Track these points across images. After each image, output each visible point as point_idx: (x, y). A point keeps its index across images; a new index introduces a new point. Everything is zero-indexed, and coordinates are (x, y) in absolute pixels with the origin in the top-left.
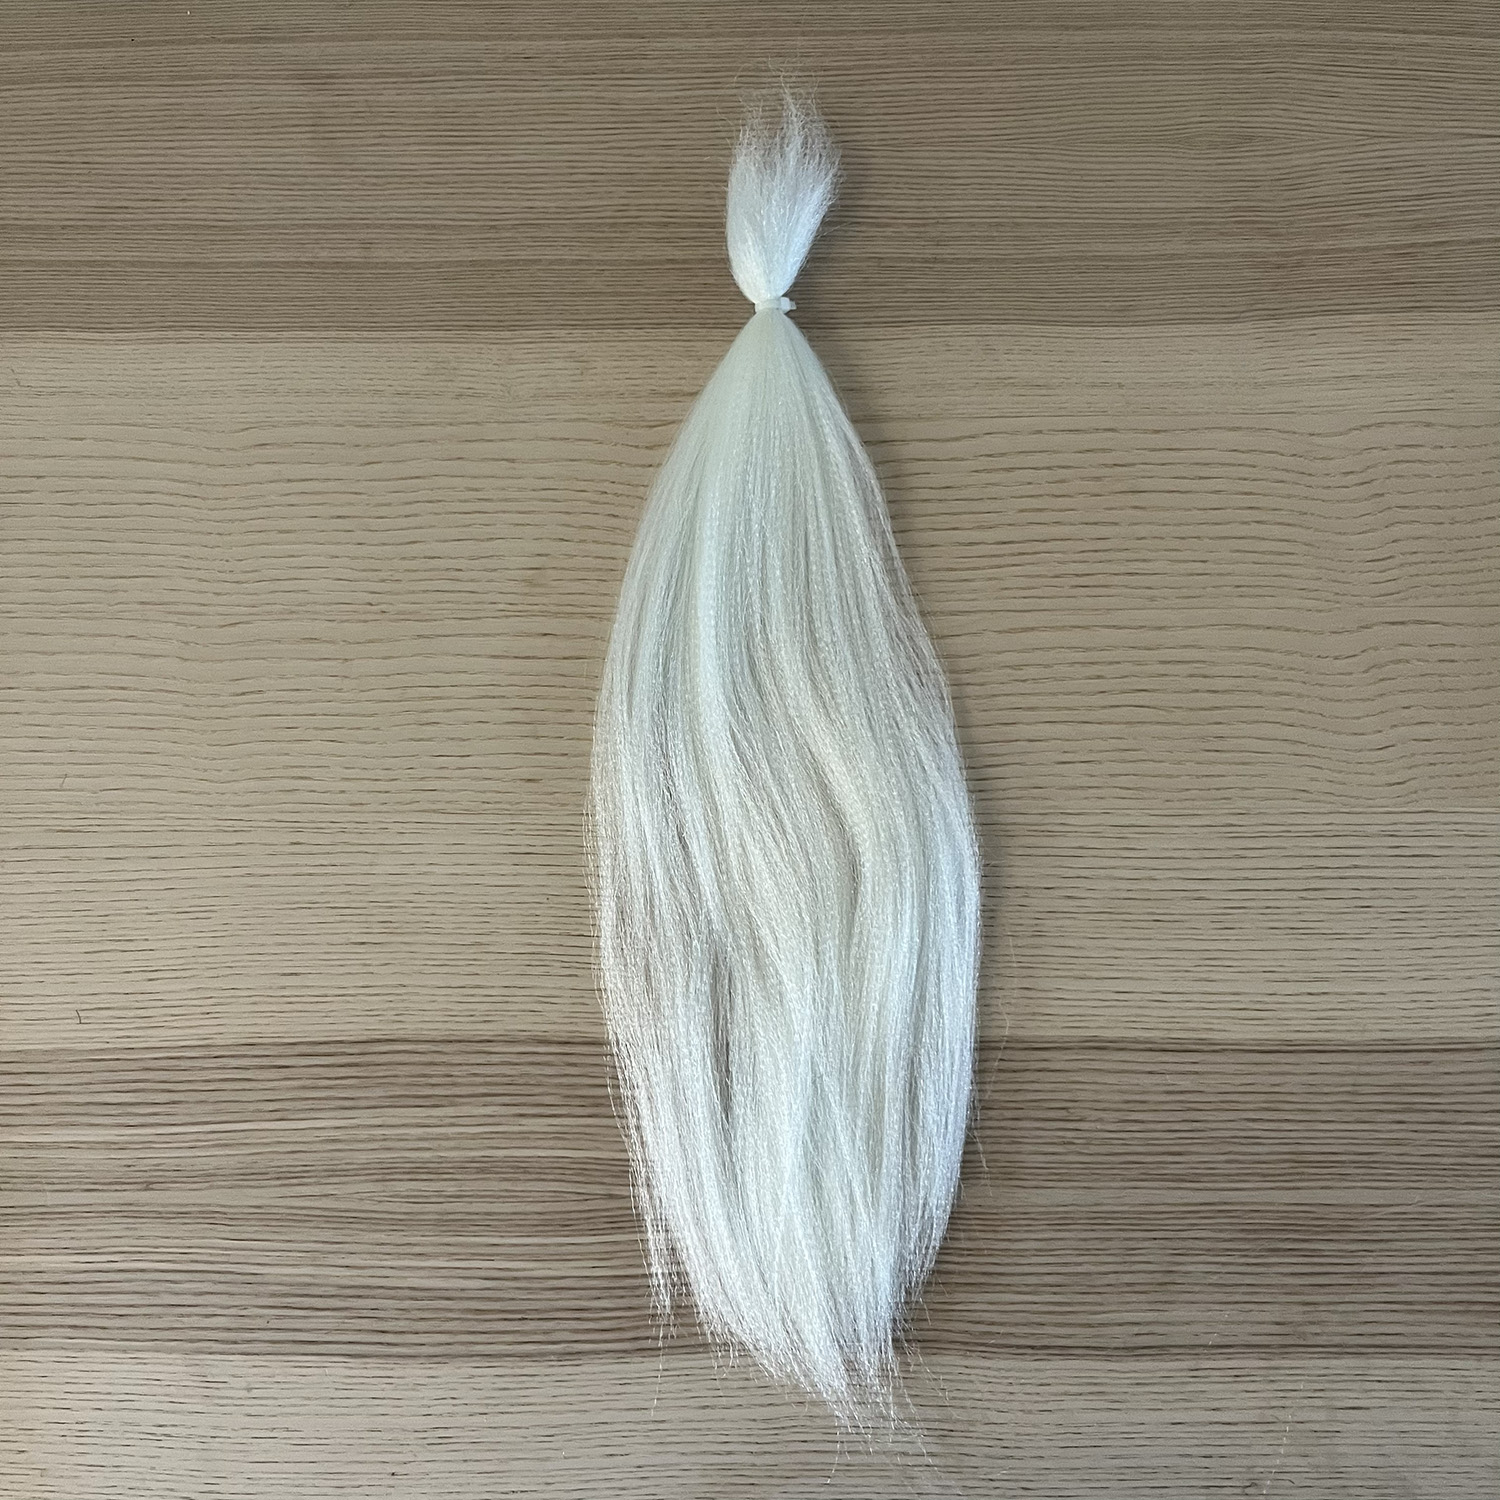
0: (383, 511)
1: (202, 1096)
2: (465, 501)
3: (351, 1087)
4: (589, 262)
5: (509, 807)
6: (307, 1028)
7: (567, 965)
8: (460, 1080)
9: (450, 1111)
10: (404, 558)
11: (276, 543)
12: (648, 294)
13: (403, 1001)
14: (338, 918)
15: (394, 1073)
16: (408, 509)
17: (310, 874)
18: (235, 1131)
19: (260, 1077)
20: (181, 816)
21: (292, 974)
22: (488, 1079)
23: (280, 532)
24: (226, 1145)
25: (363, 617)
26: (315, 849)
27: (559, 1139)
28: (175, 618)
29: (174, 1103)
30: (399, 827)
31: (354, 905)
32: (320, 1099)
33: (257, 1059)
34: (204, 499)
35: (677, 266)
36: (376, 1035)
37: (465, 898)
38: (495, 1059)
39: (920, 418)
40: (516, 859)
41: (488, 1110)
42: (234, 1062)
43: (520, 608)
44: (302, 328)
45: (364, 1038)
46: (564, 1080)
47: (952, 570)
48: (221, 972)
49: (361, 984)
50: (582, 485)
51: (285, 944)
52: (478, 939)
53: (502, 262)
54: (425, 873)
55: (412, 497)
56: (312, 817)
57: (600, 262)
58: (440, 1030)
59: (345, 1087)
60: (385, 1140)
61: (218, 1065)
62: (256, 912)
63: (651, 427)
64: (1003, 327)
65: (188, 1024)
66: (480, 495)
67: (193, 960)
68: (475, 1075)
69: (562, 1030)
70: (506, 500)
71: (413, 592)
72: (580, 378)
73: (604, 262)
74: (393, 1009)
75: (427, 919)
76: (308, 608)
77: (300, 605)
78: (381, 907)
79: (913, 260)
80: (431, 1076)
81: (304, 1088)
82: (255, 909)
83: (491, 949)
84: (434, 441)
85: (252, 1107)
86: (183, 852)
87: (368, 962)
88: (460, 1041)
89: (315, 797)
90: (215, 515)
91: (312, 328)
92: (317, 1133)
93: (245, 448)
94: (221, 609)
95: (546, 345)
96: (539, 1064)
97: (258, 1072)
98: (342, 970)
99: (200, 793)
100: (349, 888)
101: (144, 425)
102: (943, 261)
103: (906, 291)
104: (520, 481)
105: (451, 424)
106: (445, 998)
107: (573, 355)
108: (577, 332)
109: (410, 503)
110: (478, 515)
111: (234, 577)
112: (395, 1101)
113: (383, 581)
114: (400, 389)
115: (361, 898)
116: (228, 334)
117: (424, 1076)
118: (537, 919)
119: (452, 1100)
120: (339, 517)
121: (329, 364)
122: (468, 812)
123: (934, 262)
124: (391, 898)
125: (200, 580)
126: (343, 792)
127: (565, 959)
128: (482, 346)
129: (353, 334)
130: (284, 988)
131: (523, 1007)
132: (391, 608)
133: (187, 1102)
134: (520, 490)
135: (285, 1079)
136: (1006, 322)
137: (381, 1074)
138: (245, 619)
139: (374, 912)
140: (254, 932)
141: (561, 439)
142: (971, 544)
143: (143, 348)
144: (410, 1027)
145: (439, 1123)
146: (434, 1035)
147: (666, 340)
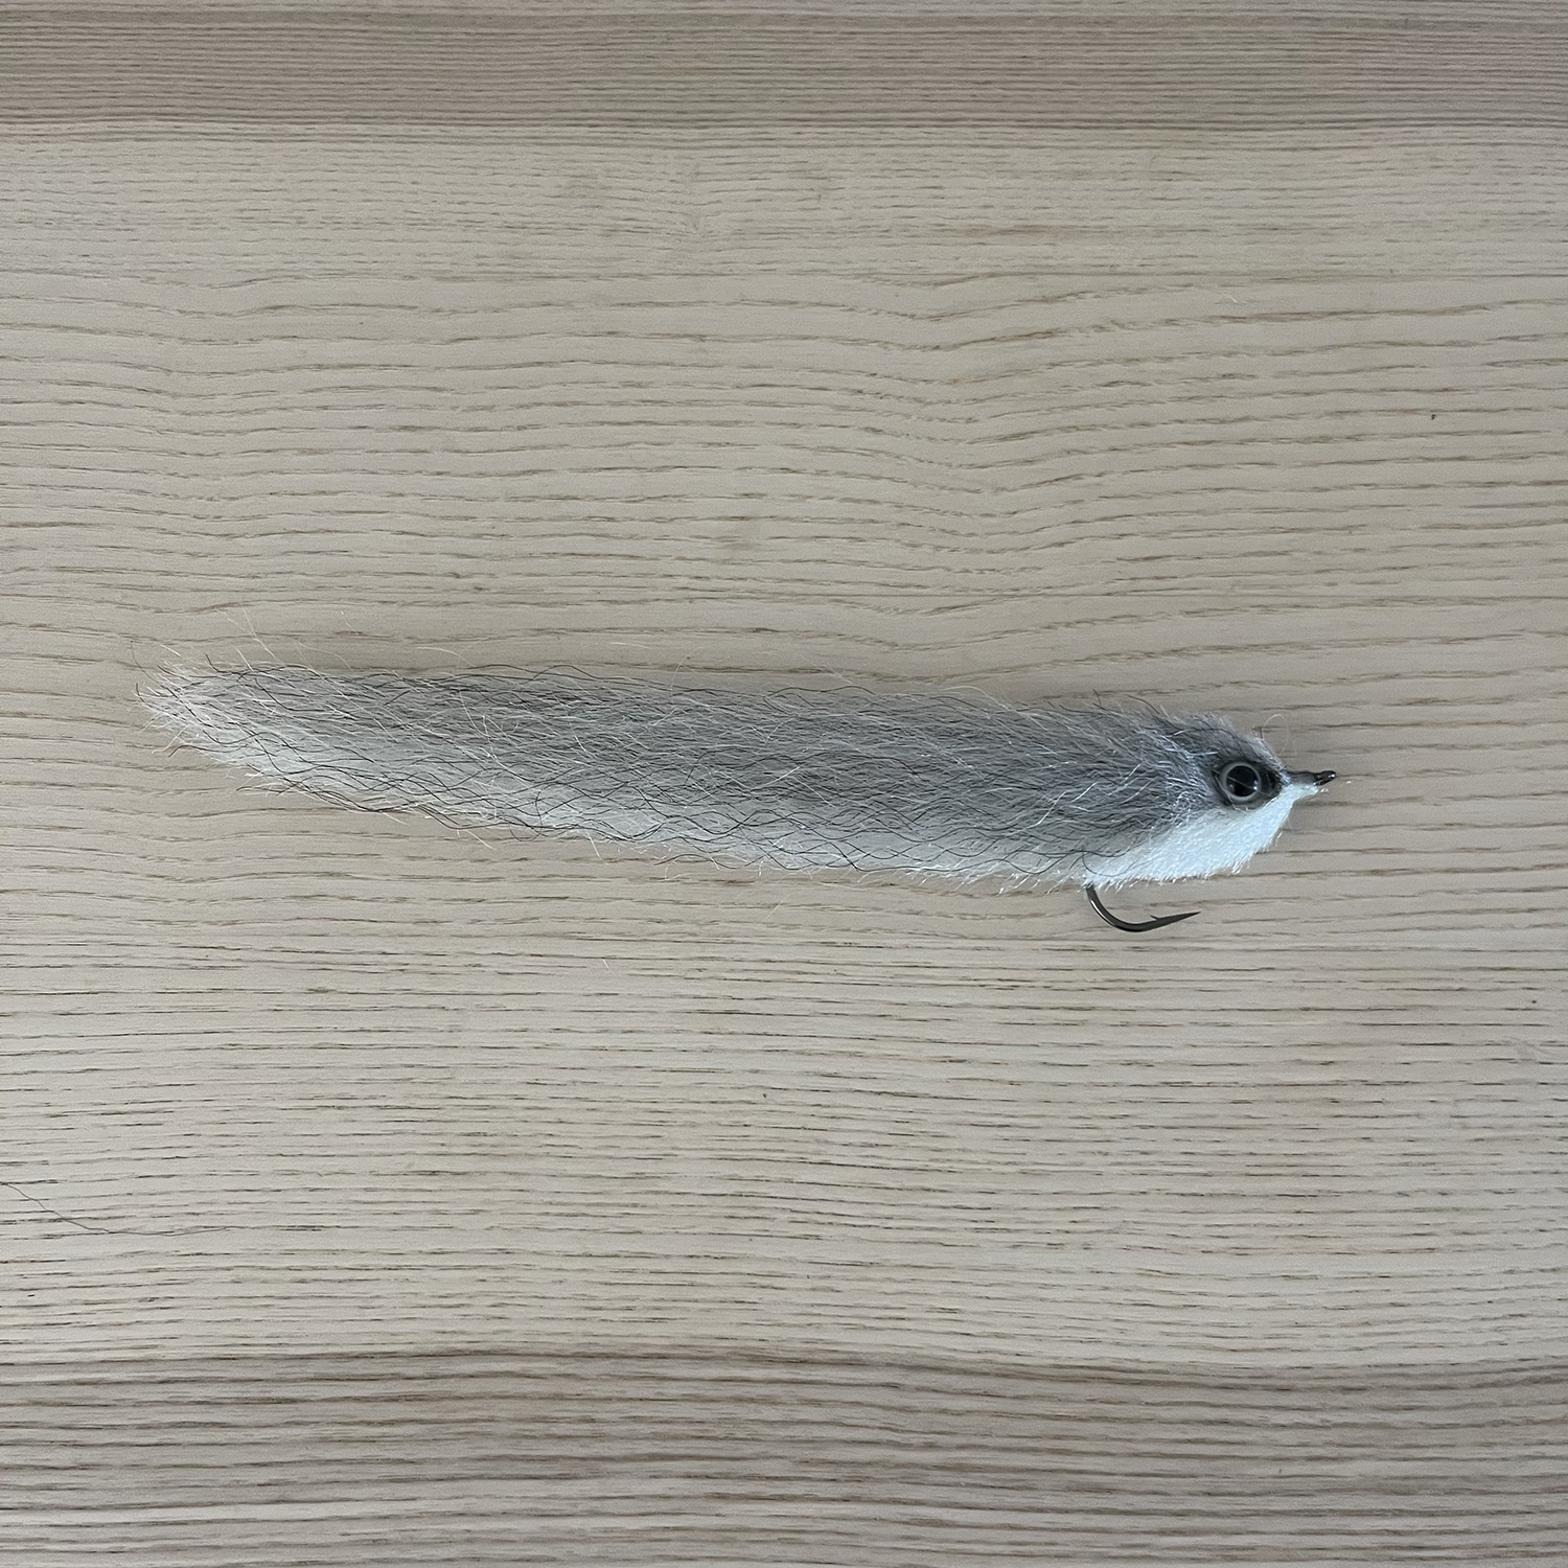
0: (480, 419)
1: (133, 1456)
2: (620, 404)
3: (410, 1439)
4: (831, 20)
5: (695, 929)
6: (330, 1328)
7: (800, 1217)
8: (606, 1429)
9: (592, 1487)
10: (516, 499)
11: (296, 471)
12: (926, 72)
13: (504, 1280)
14: (392, 1127)
15: (486, 1414)
16: (524, 416)
17: (343, 1047)
18: (195, 1522)
19: (241, 1420)
20: (115, 939)
21: (305, 1228)
22: (660, 1428)
23: (304, 452)
24: (177, 1549)
25: (445, 597)
26: (351, 1001)
27: (791, 1542)
28: (118, 596)
29: (84, 1467)
30: (502, 964)
31: (419, 1103)
32: (351, 1462)
33: (239, 1387)
34: (175, 396)
35: (977, 28)
36: (458, 1343)
37: (615, 1093)
38: (672, 1390)
39: (1391, 276)
40: (706, 1022)
41: (659, 1487)
42: (198, 1392)
43: (714, 583)
44: (347, 119)
45: (432, 1348)
46: (798, 1432)
47: (1459, 527)
48: (176, 1224)
49: (434, 1248)
50: (821, 379)
51: (293, 1173)
52: (642, 1168)
53: (684, 18)
54: (547, 1047)
55: (529, 395)
56: (348, 943)
57: (849, 20)
58: (569, 1333)
59: (397, 1441)
60: (469, 1541)
61: (165, 1397)
62: (242, 1115)
63: (936, 284)
64: (1527, 131)
65: (116, 1318)
66: (645, 394)
67: (131, 1200)
68: (637, 1419)
69: (794, 1339)
70: (690, 403)
71: (531, 556)
72: (813, 204)
73: (857, 21)
74: (487, 1295)
75: (551, 1129)
76: (348, 580)
77: (333, 575)
78: (466, 1107)
79: (1368, 23)
80: (555, 1421)
81: (325, 1440)
82: (242, 1108)
83: (663, 1186)
84: (568, 305)
85: (224, 1477)
86: (118, 1003)
87: (442, 1207)
88: (608, 1356)
89: (352, 909)
90: (194, 422)
91: (364, 120)
92: (344, 1527)
93: (249, 312)
94: (194, 581)
95: (755, 151)
96: (752, 1400)
97: (240, 1410)
98: (395, 1222)
99: (151, 899)
100: (409, 1073)
101: (74, 273)
102: (1419, 25)
103: (1359, 72)
104: (716, 371)
105: (597, 277)
106: (583, 1276)
107: (807, 166)
108: (810, 132)
109: (527, 406)
110: (641, 426)
111: (223, 527)
112: (492, 1468)
113: (479, 536)
114: (512, 219)
115: (433, 1089)
116: (222, 128)
117: (544, 1420)
118: (746, 1131)
119: (594, 1466)
120: (405, 428)
121: (395, 177)
122: (621, 937)
123: (1405, 27)
124: (483, 1092)
125: (163, 531)
126: (403, 900)
127: (798, 1206)
128: (649, 151)
129: (433, 130)
130: (290, 1253)
131: (721, 1294)
132: (492, 582)
133: (108, 1466)
134: (715, 385)
135: (288, 1424)
136: (1530, 123)
137: (466, 1416)
138: (238, 598)
139: (455, 1115)
140: (240, 1150)
141: (784, 303)
142: (1491, 484)
143: (80, 148)
144: (517, 1330)
145: (570, 1510)
146: (563, 1343)
147: (961, 146)
